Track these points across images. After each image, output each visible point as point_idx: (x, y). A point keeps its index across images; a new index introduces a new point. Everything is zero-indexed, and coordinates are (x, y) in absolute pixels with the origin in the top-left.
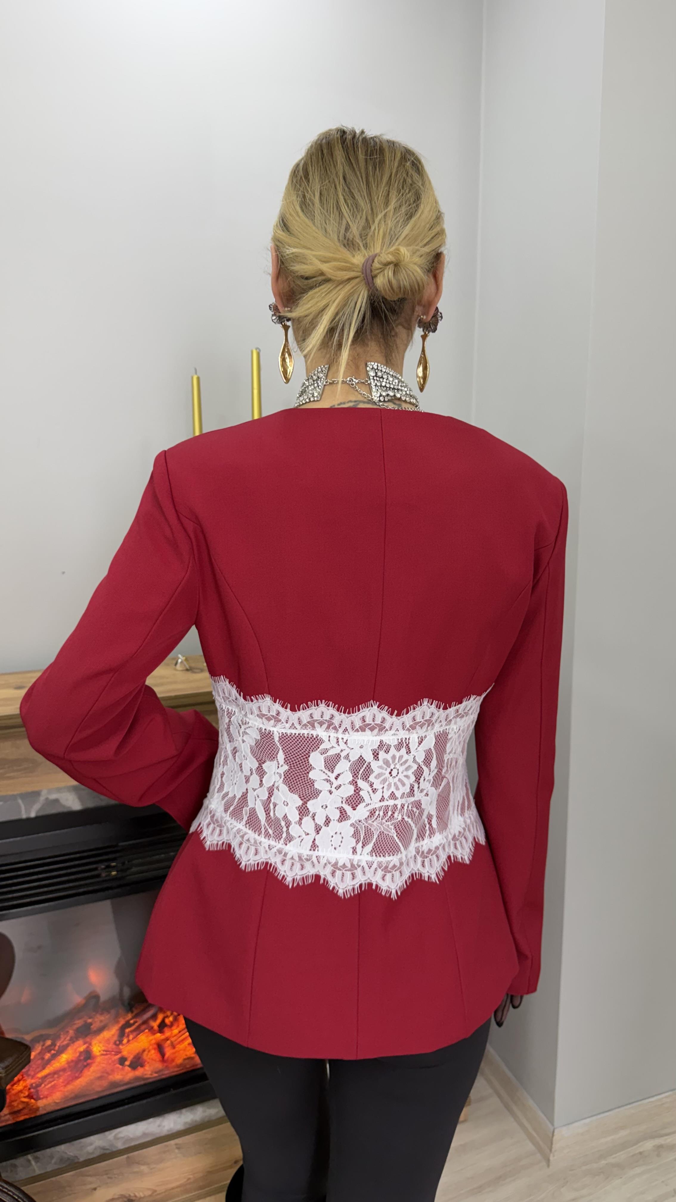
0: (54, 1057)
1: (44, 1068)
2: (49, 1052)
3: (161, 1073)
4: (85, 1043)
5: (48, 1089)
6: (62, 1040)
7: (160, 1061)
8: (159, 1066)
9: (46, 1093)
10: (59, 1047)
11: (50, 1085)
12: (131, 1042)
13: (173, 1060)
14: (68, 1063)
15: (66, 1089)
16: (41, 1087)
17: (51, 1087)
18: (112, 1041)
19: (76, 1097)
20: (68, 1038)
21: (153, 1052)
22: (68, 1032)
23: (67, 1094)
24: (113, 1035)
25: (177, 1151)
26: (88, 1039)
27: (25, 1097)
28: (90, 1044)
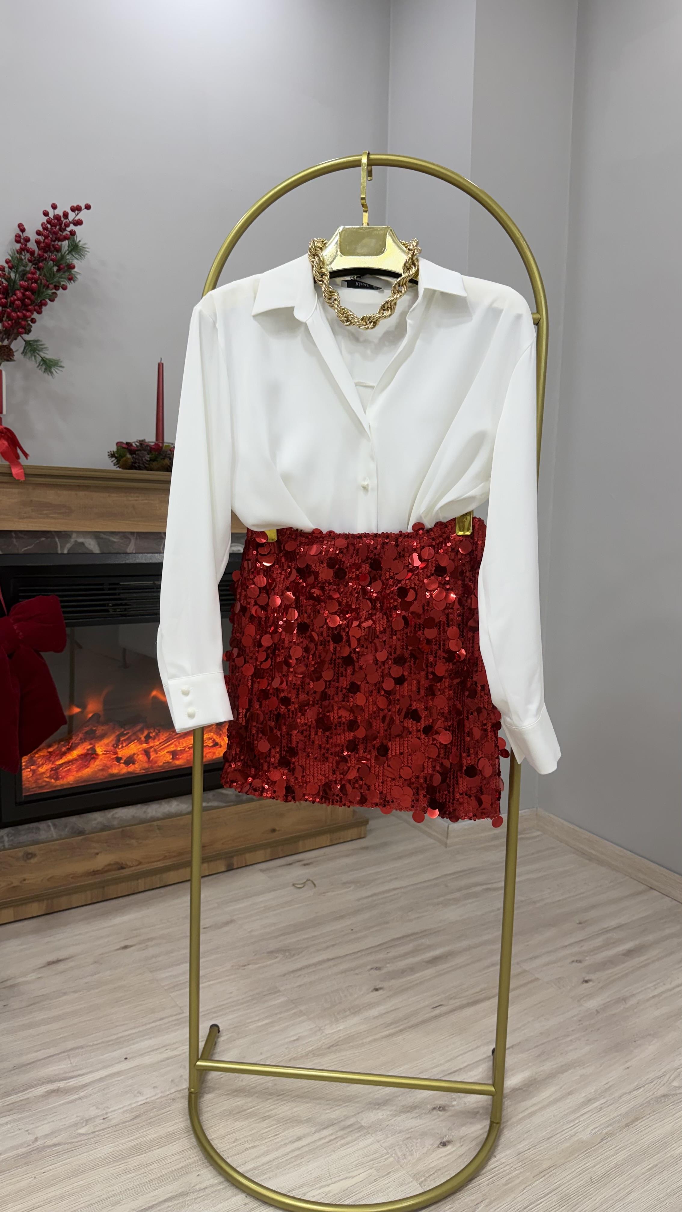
0: (69, 750)
1: (61, 758)
2: (66, 745)
3: (148, 770)
4: (91, 744)
5: (65, 771)
6: (74, 740)
7: (147, 762)
8: (146, 765)
9: (63, 774)
10: (73, 743)
11: (66, 769)
12: (124, 748)
13: (155, 762)
14: (79, 756)
15: (78, 776)
16: (59, 770)
17: (67, 770)
18: (111, 746)
19: (86, 780)
20: (79, 738)
21: (141, 755)
22: (78, 735)
23: (78, 778)
24: (112, 741)
26: (93, 742)
27: (47, 778)
28: (94, 746)
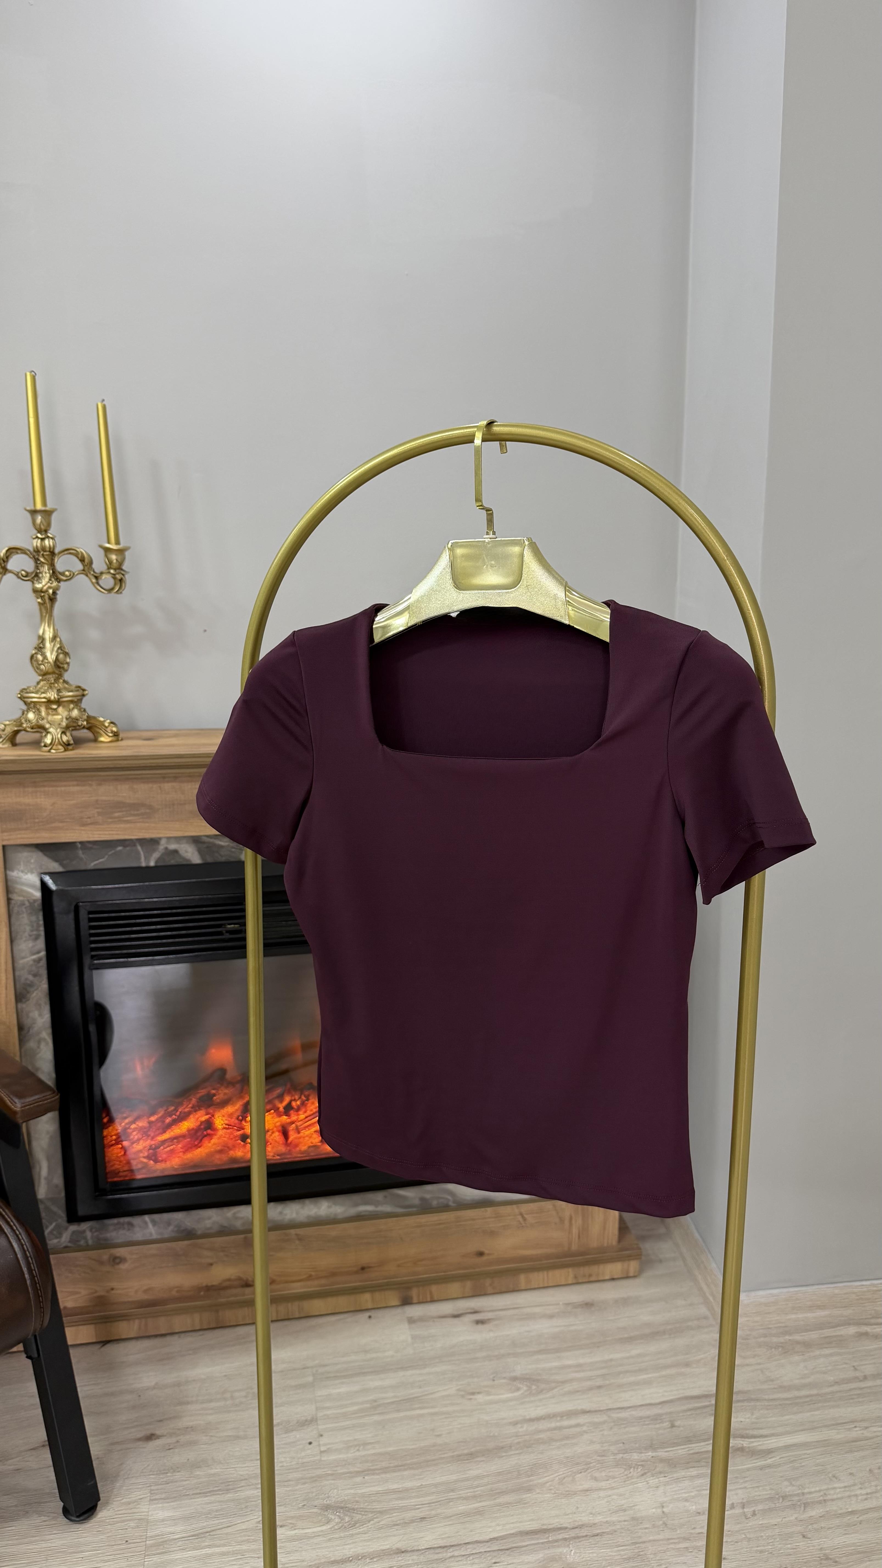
0: (175, 1122)
1: (165, 1132)
2: (170, 1116)
3: (283, 1157)
4: (207, 1114)
5: (167, 1152)
6: (185, 1106)
7: (283, 1144)
8: (282, 1149)
9: (164, 1156)
10: (180, 1112)
11: (168, 1149)
13: (296, 1146)
14: (189, 1130)
15: (185, 1157)
16: (160, 1149)
17: (170, 1151)
18: (235, 1116)
19: (195, 1166)
20: (190, 1106)
21: (277, 1134)
22: (191, 1099)
23: (186, 1161)
24: (237, 1110)
25: (297, 1242)
26: (210, 1110)
27: (144, 1157)
28: (213, 1116)
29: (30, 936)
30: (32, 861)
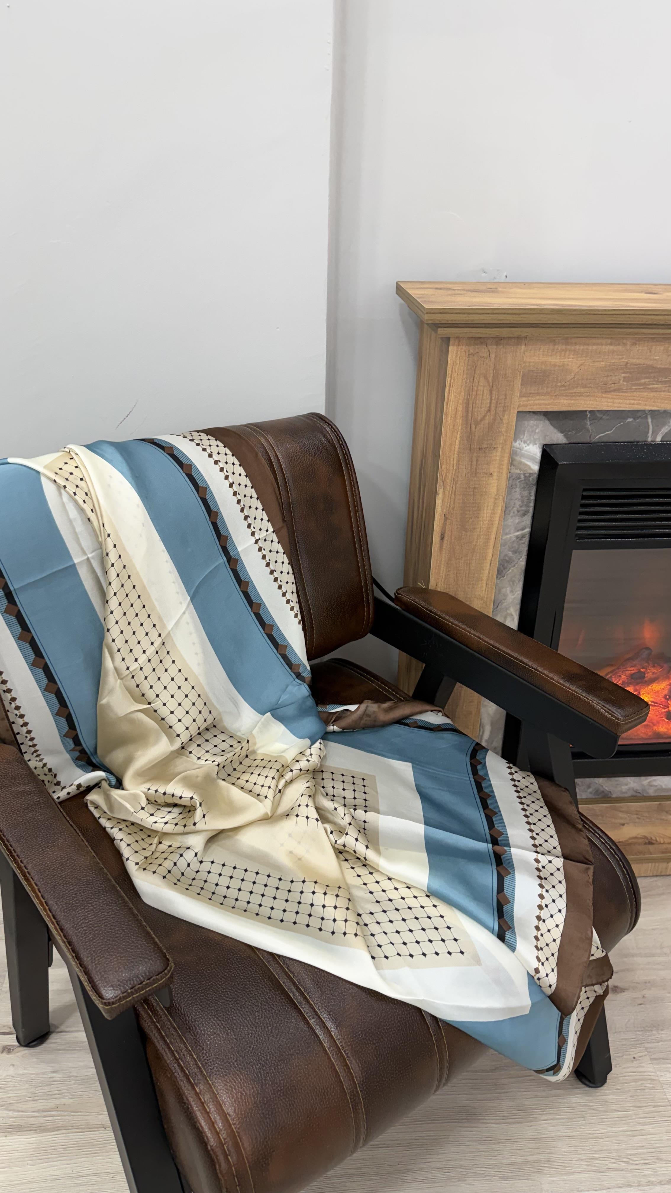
18: (662, 694)
29: (518, 511)
30: (537, 431)
